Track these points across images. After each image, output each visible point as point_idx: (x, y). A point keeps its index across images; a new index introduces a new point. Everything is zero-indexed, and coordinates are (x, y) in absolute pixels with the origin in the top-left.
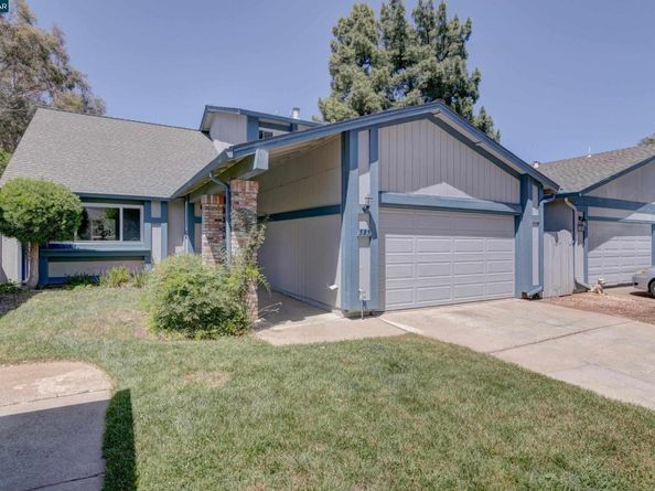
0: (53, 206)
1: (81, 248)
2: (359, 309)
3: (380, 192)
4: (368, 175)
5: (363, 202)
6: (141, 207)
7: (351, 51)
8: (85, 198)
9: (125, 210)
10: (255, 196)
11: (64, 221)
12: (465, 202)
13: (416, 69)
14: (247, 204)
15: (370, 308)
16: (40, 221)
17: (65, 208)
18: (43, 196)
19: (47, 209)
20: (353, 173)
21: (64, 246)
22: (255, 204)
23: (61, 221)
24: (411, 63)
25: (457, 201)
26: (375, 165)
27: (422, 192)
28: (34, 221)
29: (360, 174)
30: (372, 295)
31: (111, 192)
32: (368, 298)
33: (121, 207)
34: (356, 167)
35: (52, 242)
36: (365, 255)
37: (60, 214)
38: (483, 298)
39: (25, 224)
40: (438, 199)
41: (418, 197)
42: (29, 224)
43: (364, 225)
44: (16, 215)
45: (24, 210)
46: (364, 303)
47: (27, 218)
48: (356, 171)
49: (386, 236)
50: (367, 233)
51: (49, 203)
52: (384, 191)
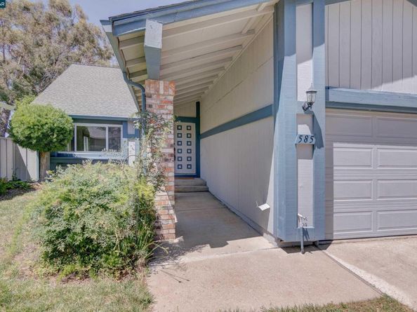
0: (47, 123)
1: (79, 157)
2: (299, 238)
3: (328, 88)
4: (309, 64)
5: (303, 98)
6: (121, 126)
8: (76, 119)
9: (110, 128)
10: (171, 98)
11: (55, 136)
14: (161, 107)
15: (312, 238)
16: (36, 135)
17: (55, 125)
18: (39, 116)
19: (42, 126)
20: (288, 61)
21: (67, 155)
22: (171, 107)
23: (53, 135)
26: (320, 50)
27: (385, 88)
28: (32, 135)
29: (299, 61)
30: (316, 222)
31: (99, 115)
32: (310, 226)
33: (107, 126)
34: (293, 52)
35: (59, 152)
36: (306, 169)
37: (52, 130)
39: (26, 138)
41: (380, 95)
42: (29, 138)
43: (304, 130)
44: (20, 130)
45: (25, 126)
46: (305, 232)
47: (27, 132)
48: (293, 58)
49: (335, 145)
50: (309, 140)
51: (44, 121)
52: (333, 88)
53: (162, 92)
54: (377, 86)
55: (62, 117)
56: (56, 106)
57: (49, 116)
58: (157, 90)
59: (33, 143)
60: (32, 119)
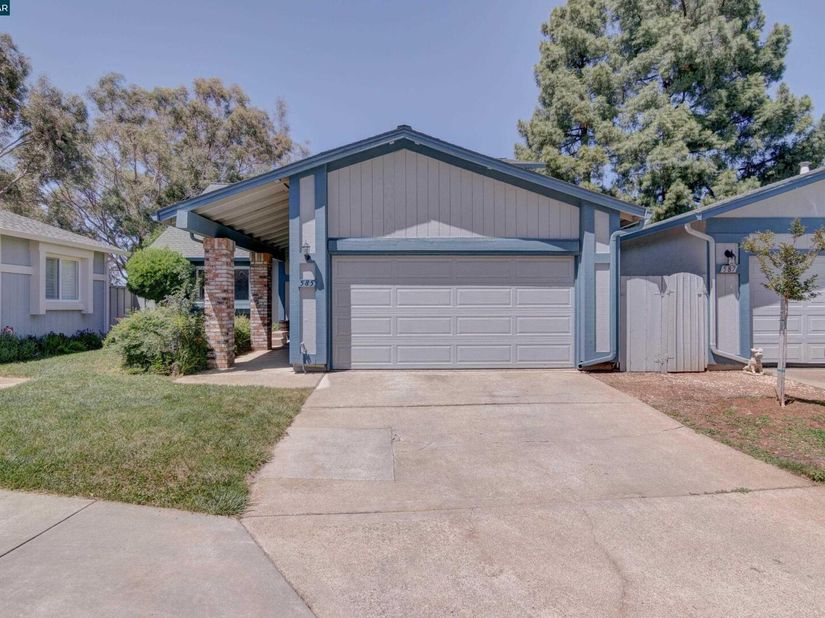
0: (160, 270)
2: (301, 363)
4: (312, 223)
7: (559, 51)
8: (194, 262)
12: (464, 241)
13: (654, 53)
15: (314, 363)
16: (149, 283)
18: (153, 262)
19: (155, 273)
20: (294, 222)
23: (166, 282)
24: (649, 44)
25: (453, 241)
26: (321, 211)
28: (145, 283)
29: (303, 222)
30: (319, 349)
32: (312, 352)
34: (298, 214)
37: (165, 276)
38: (510, 364)
40: (423, 241)
42: (142, 286)
43: (310, 276)
44: (135, 279)
45: (139, 274)
47: (140, 280)
48: (297, 219)
49: (352, 286)
50: (310, 284)
51: (157, 268)
52: (342, 238)
53: (216, 247)
54: (389, 233)
55: (178, 261)
56: (172, 249)
57: (164, 262)
58: (213, 247)
59: (147, 291)
60: (145, 267)
